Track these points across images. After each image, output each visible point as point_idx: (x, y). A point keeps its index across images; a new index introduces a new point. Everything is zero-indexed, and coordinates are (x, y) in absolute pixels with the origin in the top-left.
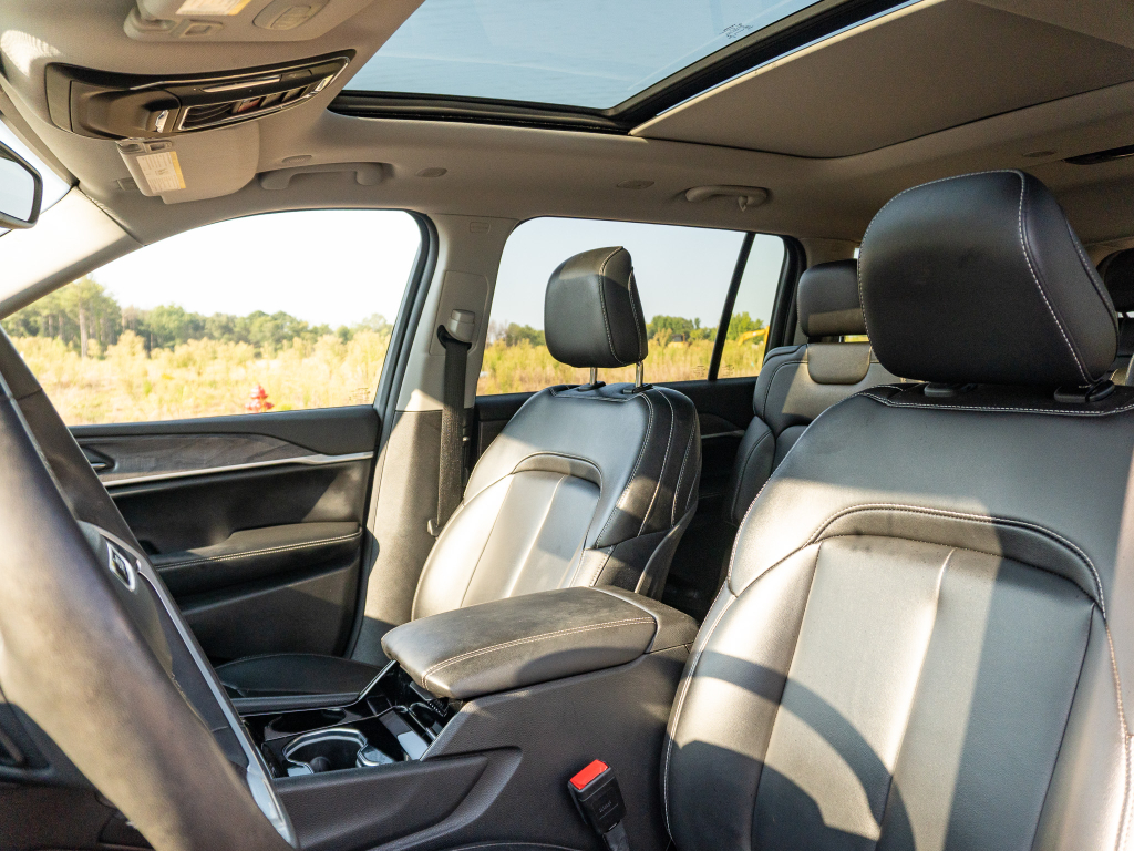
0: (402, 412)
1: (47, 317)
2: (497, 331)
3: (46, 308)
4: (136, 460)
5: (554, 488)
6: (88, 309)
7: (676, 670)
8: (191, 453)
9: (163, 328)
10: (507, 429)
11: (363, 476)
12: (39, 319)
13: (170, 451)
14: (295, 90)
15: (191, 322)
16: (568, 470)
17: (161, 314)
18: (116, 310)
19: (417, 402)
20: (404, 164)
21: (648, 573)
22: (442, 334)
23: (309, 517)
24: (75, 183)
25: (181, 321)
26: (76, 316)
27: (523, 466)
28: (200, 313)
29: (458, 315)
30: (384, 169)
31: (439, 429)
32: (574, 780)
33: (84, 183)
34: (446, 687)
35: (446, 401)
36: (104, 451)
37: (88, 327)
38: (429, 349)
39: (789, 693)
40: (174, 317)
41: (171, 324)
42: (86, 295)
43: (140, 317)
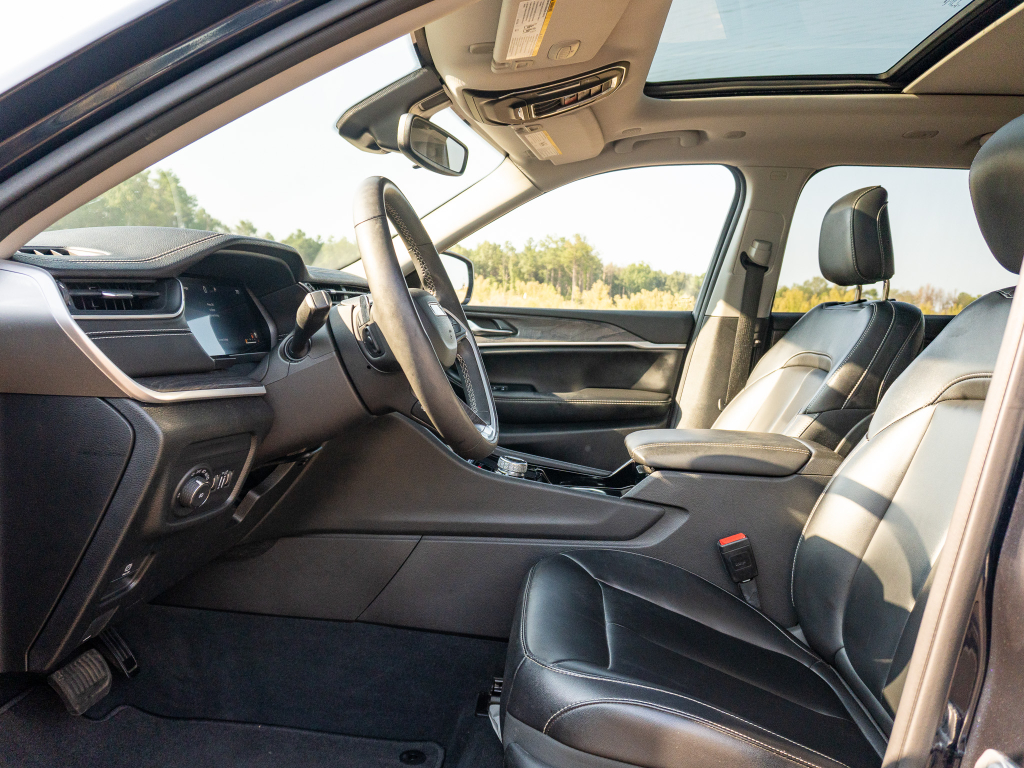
0: (709, 316)
1: (550, 271)
2: (945, 300)
3: (550, 263)
4: (530, 331)
5: (805, 376)
6: (579, 265)
7: (818, 488)
8: (563, 331)
9: (633, 282)
10: (787, 335)
11: (677, 362)
12: (544, 271)
13: (550, 328)
14: (597, 88)
15: (655, 278)
16: (817, 364)
17: (632, 272)
18: (599, 266)
19: (721, 309)
20: (714, 129)
21: (848, 440)
22: (744, 259)
23: (635, 386)
24: (507, 155)
25: (647, 278)
26: (571, 270)
27: (791, 362)
28: (663, 271)
29: (757, 244)
30: (699, 135)
31: (735, 331)
32: (722, 540)
33: (511, 155)
34: (643, 459)
35: (743, 310)
36: (512, 323)
37: (578, 279)
38: (733, 270)
39: (891, 511)
40: (642, 274)
41: (639, 279)
42: (579, 254)
43: (616, 274)
